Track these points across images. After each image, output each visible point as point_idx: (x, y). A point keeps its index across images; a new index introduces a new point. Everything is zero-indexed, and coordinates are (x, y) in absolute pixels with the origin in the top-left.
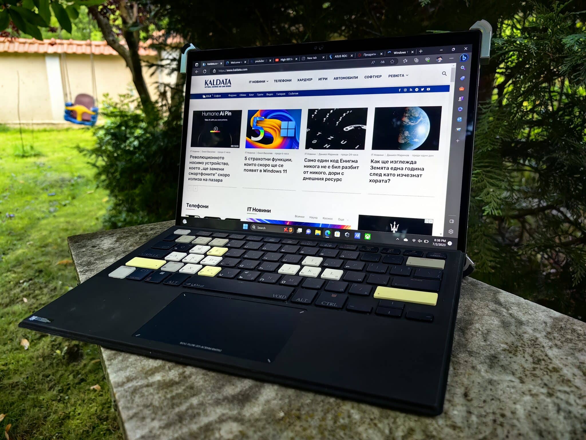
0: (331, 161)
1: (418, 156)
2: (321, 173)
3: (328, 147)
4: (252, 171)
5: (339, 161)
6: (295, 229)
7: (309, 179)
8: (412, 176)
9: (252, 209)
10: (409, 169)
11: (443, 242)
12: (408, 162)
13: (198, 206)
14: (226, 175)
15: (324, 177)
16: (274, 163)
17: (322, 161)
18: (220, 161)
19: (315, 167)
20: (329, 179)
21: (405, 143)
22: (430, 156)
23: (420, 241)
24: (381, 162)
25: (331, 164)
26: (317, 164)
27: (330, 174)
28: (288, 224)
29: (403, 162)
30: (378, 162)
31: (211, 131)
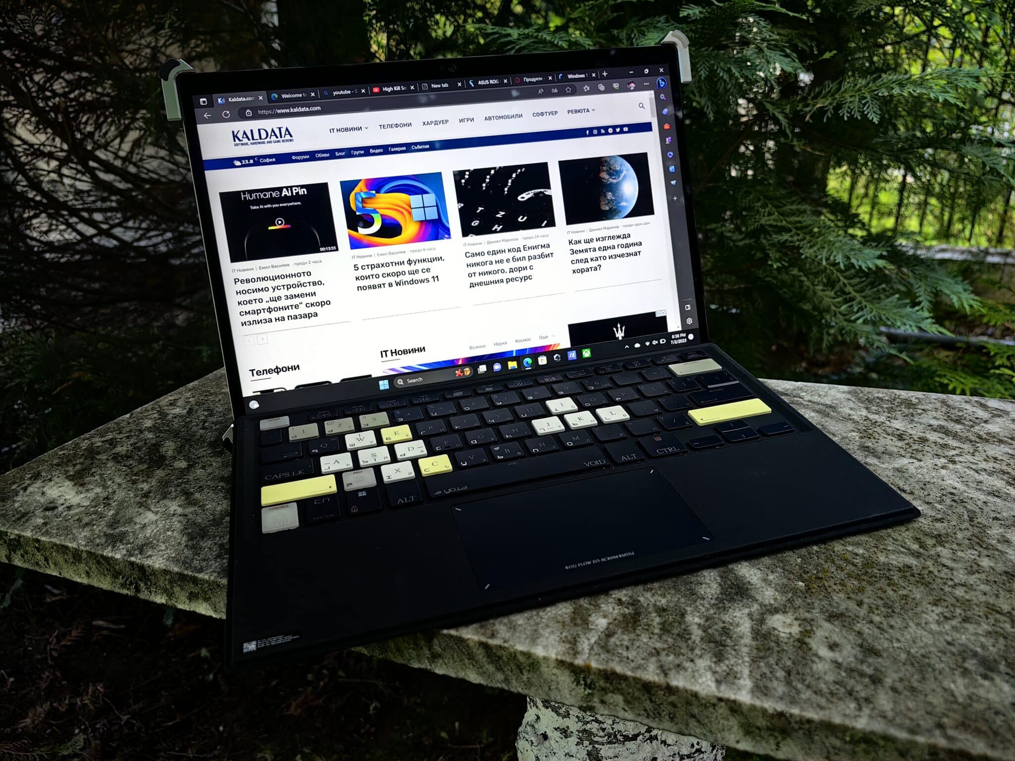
0: (509, 251)
1: (631, 226)
2: (497, 272)
3: (499, 229)
4: (374, 287)
5: (522, 249)
6: (475, 368)
7: (480, 284)
8: (629, 255)
9: (389, 353)
10: (622, 246)
11: (682, 338)
12: (619, 237)
13: (277, 370)
14: (321, 304)
15: (504, 276)
16: (413, 267)
17: (494, 253)
18: (303, 279)
19: (485, 263)
20: (512, 280)
21: (611, 209)
22: (645, 224)
23: (655, 342)
24: (582, 241)
25: (510, 255)
26: (487, 258)
27: (511, 270)
28: (460, 363)
29: (613, 238)
30: (580, 242)
31: (270, 228)
